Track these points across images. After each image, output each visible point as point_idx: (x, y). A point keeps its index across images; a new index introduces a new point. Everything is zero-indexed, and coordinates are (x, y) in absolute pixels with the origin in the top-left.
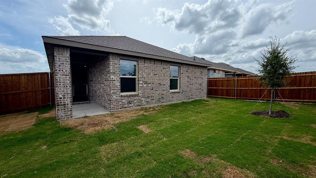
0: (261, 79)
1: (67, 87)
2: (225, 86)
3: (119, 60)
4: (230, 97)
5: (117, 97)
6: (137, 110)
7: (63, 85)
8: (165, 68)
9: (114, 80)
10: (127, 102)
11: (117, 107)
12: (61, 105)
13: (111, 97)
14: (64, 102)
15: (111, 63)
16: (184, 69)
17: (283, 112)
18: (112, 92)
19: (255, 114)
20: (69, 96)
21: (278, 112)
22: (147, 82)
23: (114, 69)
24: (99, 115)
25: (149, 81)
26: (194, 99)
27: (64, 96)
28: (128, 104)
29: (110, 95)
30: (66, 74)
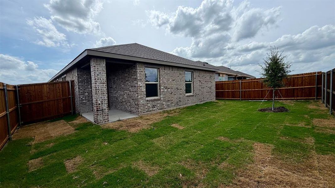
0: (265, 81)
1: (104, 94)
2: (231, 88)
3: (144, 68)
4: (236, 99)
5: (143, 101)
6: (160, 113)
7: (101, 92)
8: (181, 74)
9: (141, 87)
10: (152, 106)
11: (143, 111)
12: (100, 110)
13: (139, 102)
14: (102, 108)
15: (138, 71)
16: (196, 74)
17: (283, 107)
18: (139, 97)
19: (261, 110)
20: (106, 102)
21: (279, 108)
22: (167, 87)
23: (141, 76)
24: (131, 118)
25: (169, 87)
26: (206, 102)
27: (102, 102)
28: (152, 108)
29: (138, 100)
30: (103, 82)
